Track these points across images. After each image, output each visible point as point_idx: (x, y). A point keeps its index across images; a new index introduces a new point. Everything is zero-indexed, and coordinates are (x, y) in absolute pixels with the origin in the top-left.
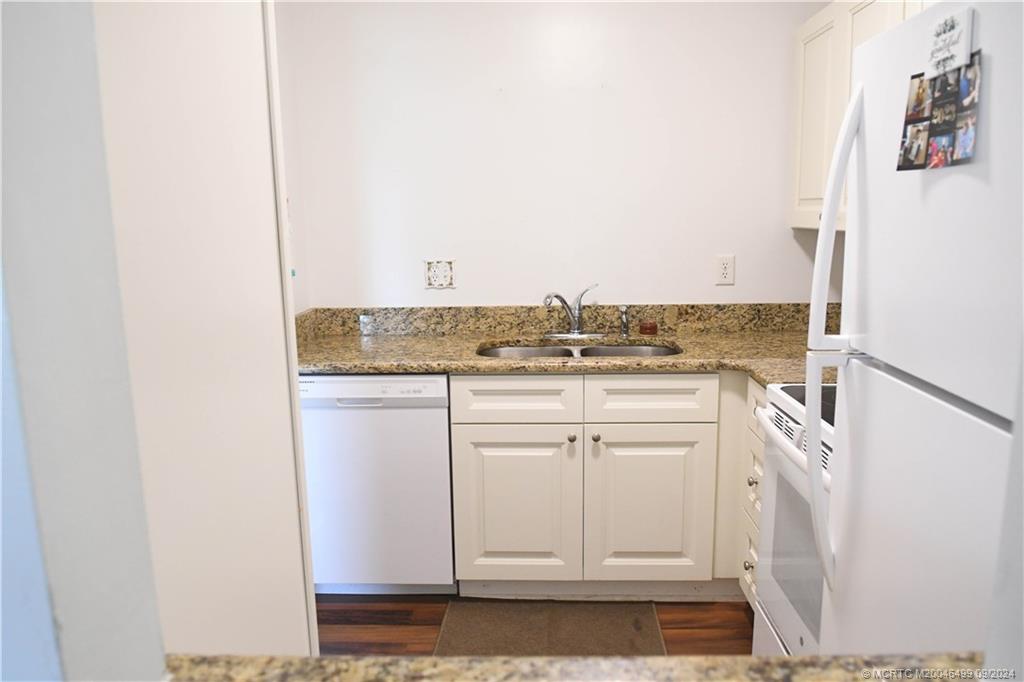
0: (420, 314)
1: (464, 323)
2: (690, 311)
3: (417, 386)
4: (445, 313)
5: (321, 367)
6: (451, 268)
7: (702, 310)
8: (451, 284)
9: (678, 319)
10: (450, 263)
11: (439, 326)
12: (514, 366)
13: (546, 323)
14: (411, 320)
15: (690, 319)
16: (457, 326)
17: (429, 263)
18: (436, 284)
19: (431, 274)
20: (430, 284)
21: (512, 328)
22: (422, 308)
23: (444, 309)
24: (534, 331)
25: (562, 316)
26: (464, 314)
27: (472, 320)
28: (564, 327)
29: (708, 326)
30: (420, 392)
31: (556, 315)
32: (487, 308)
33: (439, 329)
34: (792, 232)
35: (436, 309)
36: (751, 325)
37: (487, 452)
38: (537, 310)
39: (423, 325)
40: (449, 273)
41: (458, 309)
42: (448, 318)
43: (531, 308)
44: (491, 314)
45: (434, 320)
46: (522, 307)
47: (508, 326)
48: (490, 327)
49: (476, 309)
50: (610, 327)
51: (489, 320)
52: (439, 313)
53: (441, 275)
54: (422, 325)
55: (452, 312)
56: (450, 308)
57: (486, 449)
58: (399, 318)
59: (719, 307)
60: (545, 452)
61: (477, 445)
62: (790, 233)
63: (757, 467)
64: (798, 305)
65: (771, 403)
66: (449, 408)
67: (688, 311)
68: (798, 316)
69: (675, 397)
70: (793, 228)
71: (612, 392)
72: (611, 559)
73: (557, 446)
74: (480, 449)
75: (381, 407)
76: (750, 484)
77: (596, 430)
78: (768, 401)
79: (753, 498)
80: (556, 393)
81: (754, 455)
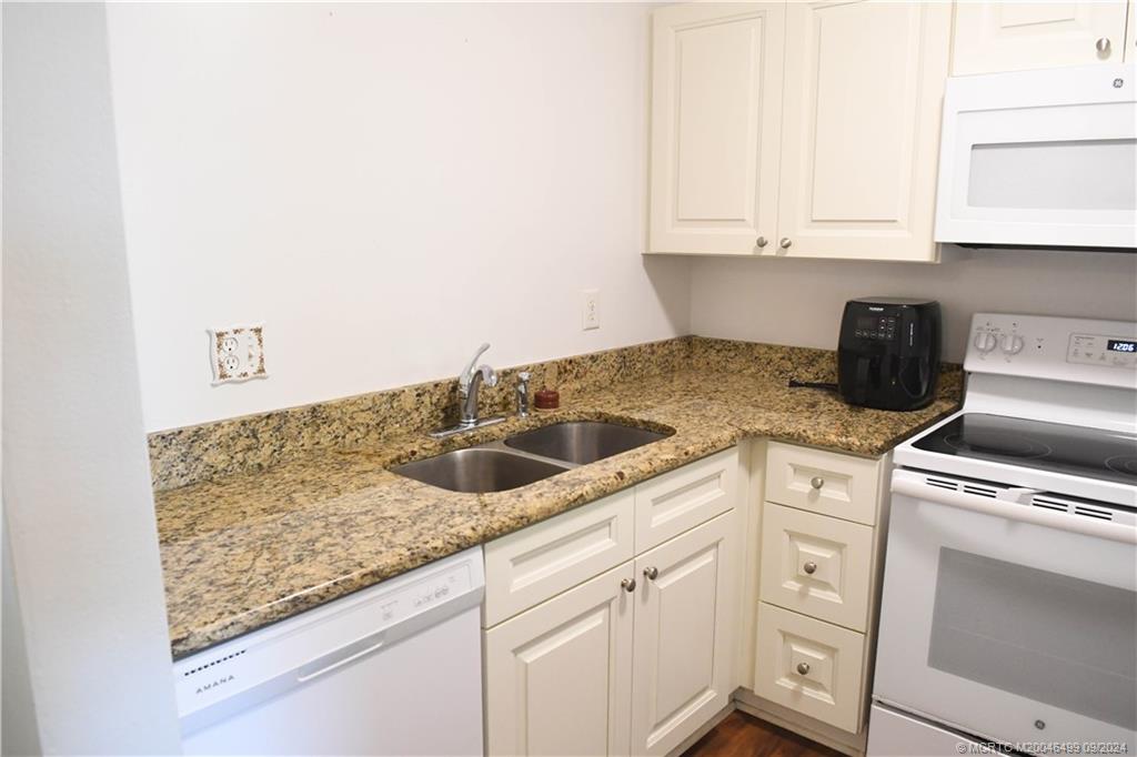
0: (214, 438)
1: (296, 440)
2: (568, 367)
3: (441, 582)
4: (260, 427)
5: (264, 608)
6: (260, 341)
7: (579, 364)
8: (262, 370)
9: (558, 379)
10: (258, 331)
11: (250, 453)
12: (570, 498)
13: (415, 415)
14: (196, 453)
15: (569, 378)
16: (282, 447)
17: (220, 335)
18: (234, 373)
19: (223, 356)
20: (223, 376)
21: (369, 431)
22: (218, 425)
23: (259, 419)
24: (399, 431)
25: (434, 400)
26: (293, 423)
27: (306, 433)
28: (438, 416)
29: (584, 385)
30: (445, 591)
31: (426, 399)
32: (330, 406)
33: (252, 459)
34: (641, 258)
35: (243, 424)
36: (618, 376)
37: (530, 657)
38: (402, 397)
39: (222, 457)
40: (256, 352)
41: (284, 416)
42: (266, 436)
43: (394, 394)
44: (336, 414)
45: (242, 443)
46: (382, 395)
47: (362, 429)
48: (337, 437)
49: (314, 410)
50: (491, 406)
51: (335, 426)
52: (249, 428)
53: (241, 354)
54: (218, 458)
55: (274, 422)
56: (268, 417)
57: (527, 652)
58: (172, 453)
59: (593, 358)
60: (597, 620)
61: (516, 651)
62: (640, 260)
63: (805, 548)
64: (652, 345)
65: (905, 468)
66: (483, 606)
67: (566, 368)
68: (653, 358)
69: (710, 484)
70: (644, 255)
71: (656, 501)
72: (654, 739)
73: (608, 604)
74: (521, 655)
75: (378, 650)
76: (810, 571)
77: (646, 562)
78: (895, 466)
79: (795, 586)
80: (608, 523)
81: (792, 535)
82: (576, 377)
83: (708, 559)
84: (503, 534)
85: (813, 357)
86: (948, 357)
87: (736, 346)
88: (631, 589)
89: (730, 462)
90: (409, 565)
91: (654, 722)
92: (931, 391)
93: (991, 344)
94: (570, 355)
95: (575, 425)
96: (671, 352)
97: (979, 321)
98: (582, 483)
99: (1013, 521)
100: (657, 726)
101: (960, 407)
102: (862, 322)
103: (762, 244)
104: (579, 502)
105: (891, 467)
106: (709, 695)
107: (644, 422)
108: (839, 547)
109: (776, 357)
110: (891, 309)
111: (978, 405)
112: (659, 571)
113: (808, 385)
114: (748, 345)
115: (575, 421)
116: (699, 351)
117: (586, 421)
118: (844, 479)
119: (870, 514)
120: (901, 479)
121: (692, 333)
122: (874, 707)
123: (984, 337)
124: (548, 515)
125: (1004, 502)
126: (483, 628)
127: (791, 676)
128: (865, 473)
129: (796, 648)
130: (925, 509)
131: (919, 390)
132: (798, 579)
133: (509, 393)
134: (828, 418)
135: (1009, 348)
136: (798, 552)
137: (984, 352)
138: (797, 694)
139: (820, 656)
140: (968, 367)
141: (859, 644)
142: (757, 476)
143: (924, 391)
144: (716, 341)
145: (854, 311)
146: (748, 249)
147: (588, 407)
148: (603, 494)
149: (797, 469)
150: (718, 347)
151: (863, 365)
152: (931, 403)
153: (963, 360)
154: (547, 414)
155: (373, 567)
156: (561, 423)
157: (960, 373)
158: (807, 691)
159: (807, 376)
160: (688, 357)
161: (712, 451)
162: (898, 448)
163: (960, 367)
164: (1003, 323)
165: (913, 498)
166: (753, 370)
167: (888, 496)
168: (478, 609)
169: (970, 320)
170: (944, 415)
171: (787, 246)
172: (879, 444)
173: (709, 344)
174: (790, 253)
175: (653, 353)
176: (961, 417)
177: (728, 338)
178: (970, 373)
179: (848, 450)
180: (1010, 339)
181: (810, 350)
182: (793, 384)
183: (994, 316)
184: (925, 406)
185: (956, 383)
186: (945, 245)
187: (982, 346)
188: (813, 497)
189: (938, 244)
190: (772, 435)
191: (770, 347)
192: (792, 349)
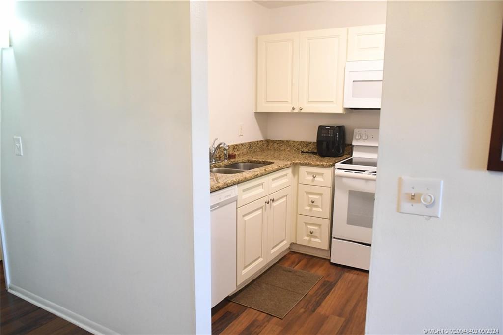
7: (238, 146)
9: (233, 150)
15: (236, 150)
36: (249, 151)
37: (246, 218)
59: (242, 145)
60: (260, 212)
61: (244, 216)
62: (254, 114)
63: (310, 196)
64: (257, 142)
65: (339, 169)
66: (237, 201)
67: (235, 147)
68: (258, 146)
69: (284, 178)
70: (255, 113)
71: (273, 180)
72: (272, 251)
73: (262, 208)
74: (244, 218)
75: (218, 208)
76: (313, 202)
77: (271, 197)
78: (336, 169)
79: (308, 208)
80: (262, 184)
81: (307, 193)
82: (238, 151)
83: (284, 199)
84: (242, 182)
85: (307, 144)
86: (348, 142)
87: (283, 142)
88: (268, 203)
89: (289, 171)
90: (225, 186)
91: (272, 246)
92: (343, 152)
93: (359, 137)
94: (236, 144)
95: (242, 164)
96: (263, 144)
97: (356, 131)
98: (257, 172)
99: (367, 180)
100: (273, 248)
101: (351, 156)
102: (323, 131)
103: (294, 109)
104: (257, 177)
105: (335, 169)
106: (285, 242)
107: (263, 161)
108: (320, 194)
109: (296, 145)
110: (332, 127)
111: (356, 155)
112: (275, 199)
113: (307, 152)
114: (287, 141)
115: (241, 163)
116: (271, 144)
117: (244, 162)
118: (322, 174)
119: (329, 184)
120: (338, 172)
121: (268, 138)
122: (333, 239)
123: (357, 135)
124: (251, 179)
125: (364, 175)
126: (237, 208)
127: (308, 236)
128: (327, 172)
129: (309, 227)
130: (344, 180)
131: (340, 152)
132: (309, 206)
133: (221, 154)
134: (315, 159)
135: (364, 138)
136: (309, 198)
137: (357, 139)
138: (310, 241)
139: (316, 228)
140: (353, 144)
141: (328, 222)
142: (296, 177)
143: (341, 152)
144: (277, 141)
145: (321, 128)
146: (289, 110)
147: (245, 158)
148: (262, 175)
149: (308, 173)
150: (278, 142)
151: (325, 144)
152: (343, 155)
153: (352, 143)
154: (233, 160)
155: (218, 185)
156: (236, 163)
157: (351, 147)
158: (313, 239)
159: (306, 150)
160: (267, 146)
161: (286, 167)
162: (336, 164)
163: (351, 145)
164: (363, 131)
165: (341, 177)
166: (289, 149)
167: (334, 177)
168: (235, 202)
169: (353, 130)
170: (347, 158)
171: (301, 109)
172: (331, 163)
173: (274, 142)
174: (302, 111)
175: (258, 144)
176: (352, 159)
177: (280, 140)
178: (354, 146)
179: (323, 166)
180: (364, 135)
181: (307, 142)
182: (302, 152)
183: (361, 129)
184: (342, 156)
185: (350, 149)
186: (347, 108)
187: (357, 137)
188: (313, 181)
189: (344, 108)
190: (301, 164)
191: (294, 142)
192: (301, 142)
